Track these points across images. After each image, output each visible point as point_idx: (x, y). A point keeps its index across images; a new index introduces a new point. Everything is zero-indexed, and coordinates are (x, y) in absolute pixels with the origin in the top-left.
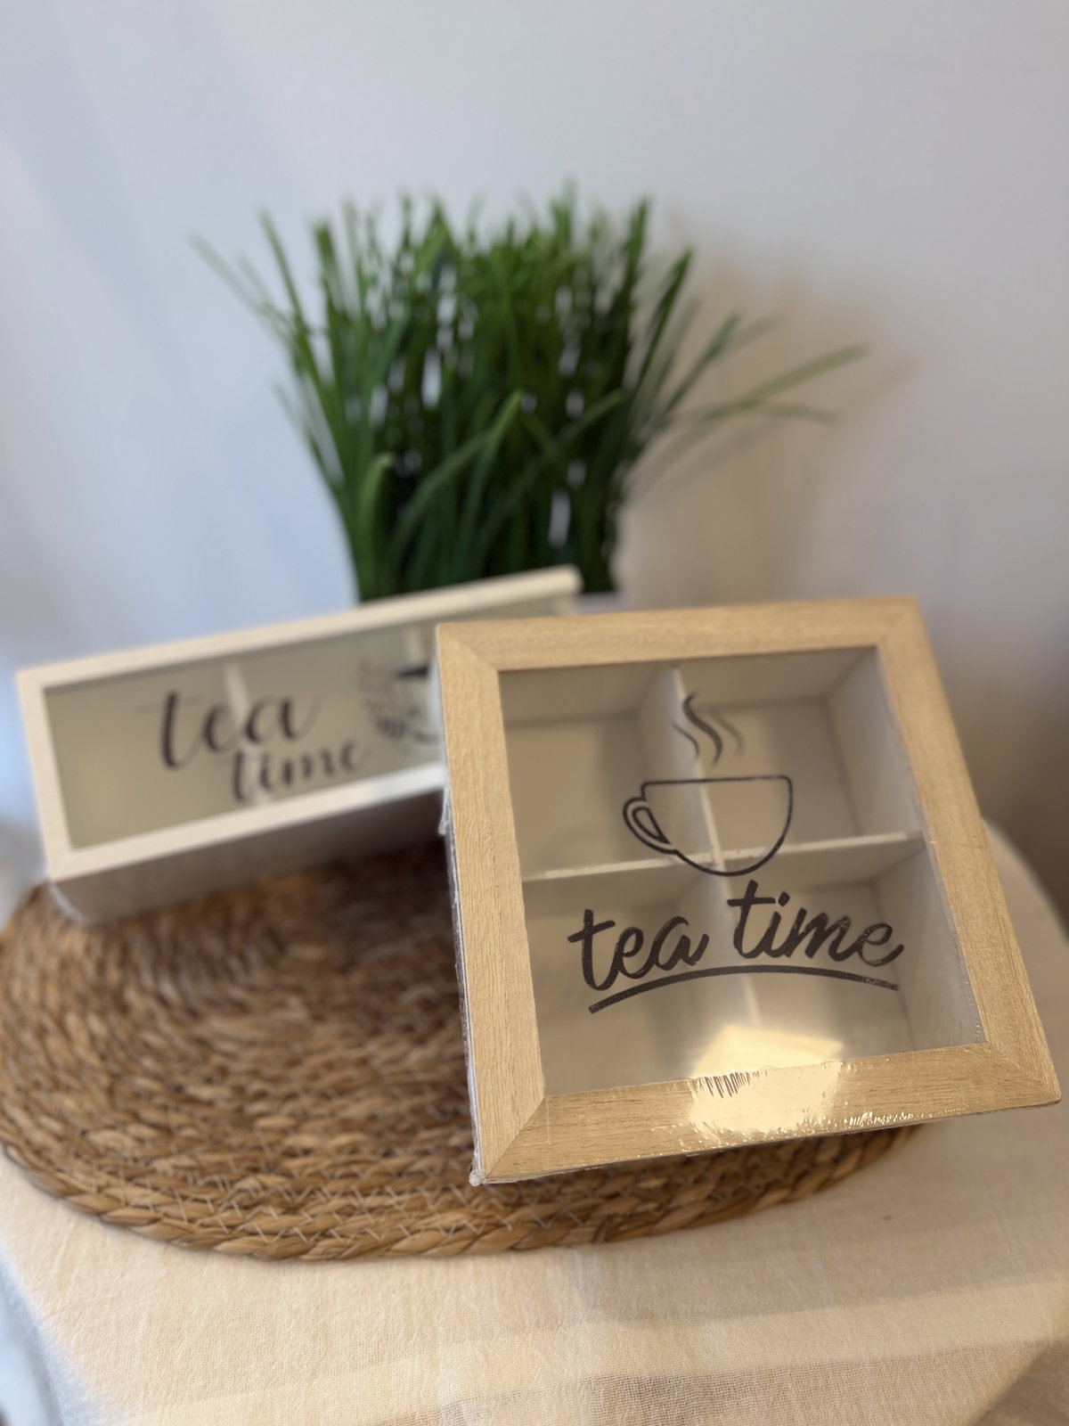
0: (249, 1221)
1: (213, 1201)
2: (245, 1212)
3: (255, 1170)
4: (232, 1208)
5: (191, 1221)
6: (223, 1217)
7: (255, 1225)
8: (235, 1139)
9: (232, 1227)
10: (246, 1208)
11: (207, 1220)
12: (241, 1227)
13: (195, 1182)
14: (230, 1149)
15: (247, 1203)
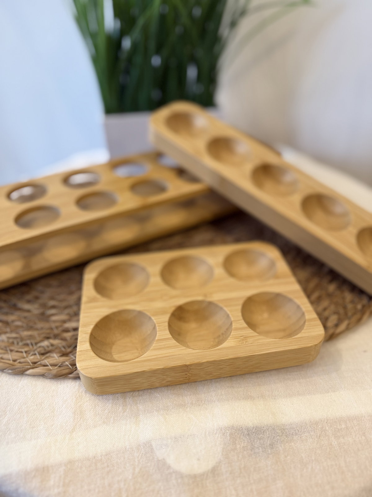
0: (43, 360)
1: (26, 352)
2: (41, 356)
3: (48, 338)
4: (35, 354)
5: (14, 361)
6: (31, 358)
7: (46, 362)
8: (40, 325)
9: (35, 363)
10: (43, 354)
11: (22, 360)
12: (39, 363)
13: (18, 344)
14: (37, 329)
15: (43, 352)
